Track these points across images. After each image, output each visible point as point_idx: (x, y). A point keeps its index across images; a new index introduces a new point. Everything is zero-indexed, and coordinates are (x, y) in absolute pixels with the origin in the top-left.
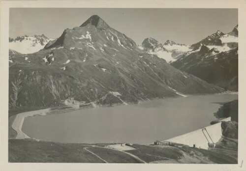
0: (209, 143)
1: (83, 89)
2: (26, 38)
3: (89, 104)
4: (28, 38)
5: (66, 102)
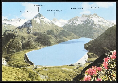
2: (13, 19)
5: (38, 47)
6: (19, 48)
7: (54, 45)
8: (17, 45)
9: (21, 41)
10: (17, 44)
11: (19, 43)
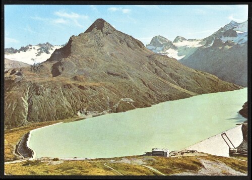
0: (230, 149)
1: (94, 98)
2: (30, 47)
3: (102, 113)
4: (33, 47)
5: (79, 113)
6: (16, 118)
7: (134, 108)
8: (14, 109)
9: (27, 97)
10: (11, 107)
11: (19, 103)
